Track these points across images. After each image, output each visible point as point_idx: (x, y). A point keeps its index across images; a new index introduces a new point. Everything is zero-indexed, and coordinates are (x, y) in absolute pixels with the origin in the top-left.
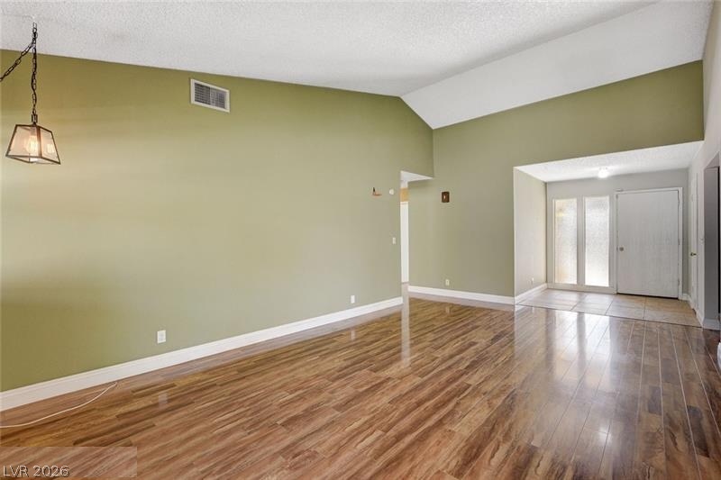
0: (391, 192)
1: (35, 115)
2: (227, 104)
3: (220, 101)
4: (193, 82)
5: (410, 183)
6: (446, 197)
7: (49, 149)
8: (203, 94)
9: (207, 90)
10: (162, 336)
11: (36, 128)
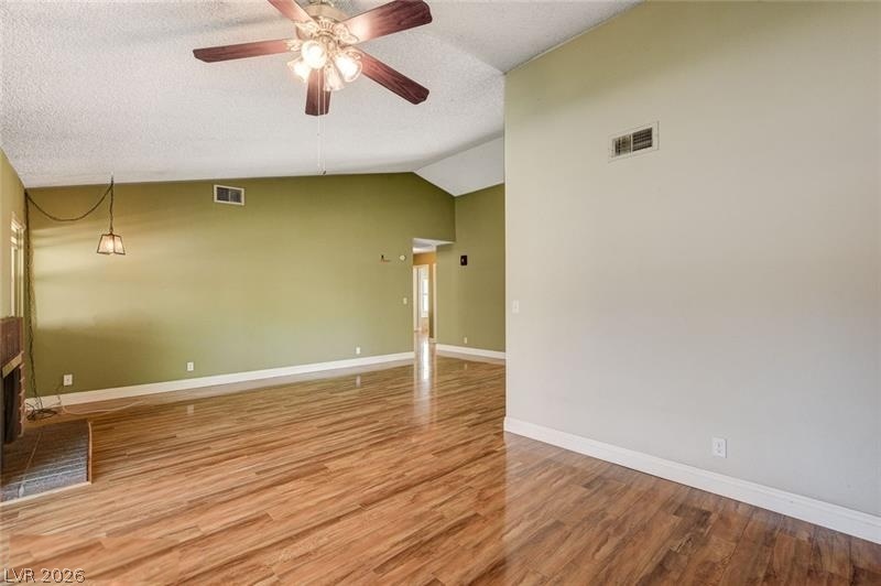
0: (402, 258)
1: (111, 228)
2: (243, 199)
3: (237, 198)
4: (215, 187)
5: (438, 247)
6: (464, 261)
7: (119, 246)
8: (223, 194)
9: (227, 191)
10: (190, 367)
11: (112, 235)
